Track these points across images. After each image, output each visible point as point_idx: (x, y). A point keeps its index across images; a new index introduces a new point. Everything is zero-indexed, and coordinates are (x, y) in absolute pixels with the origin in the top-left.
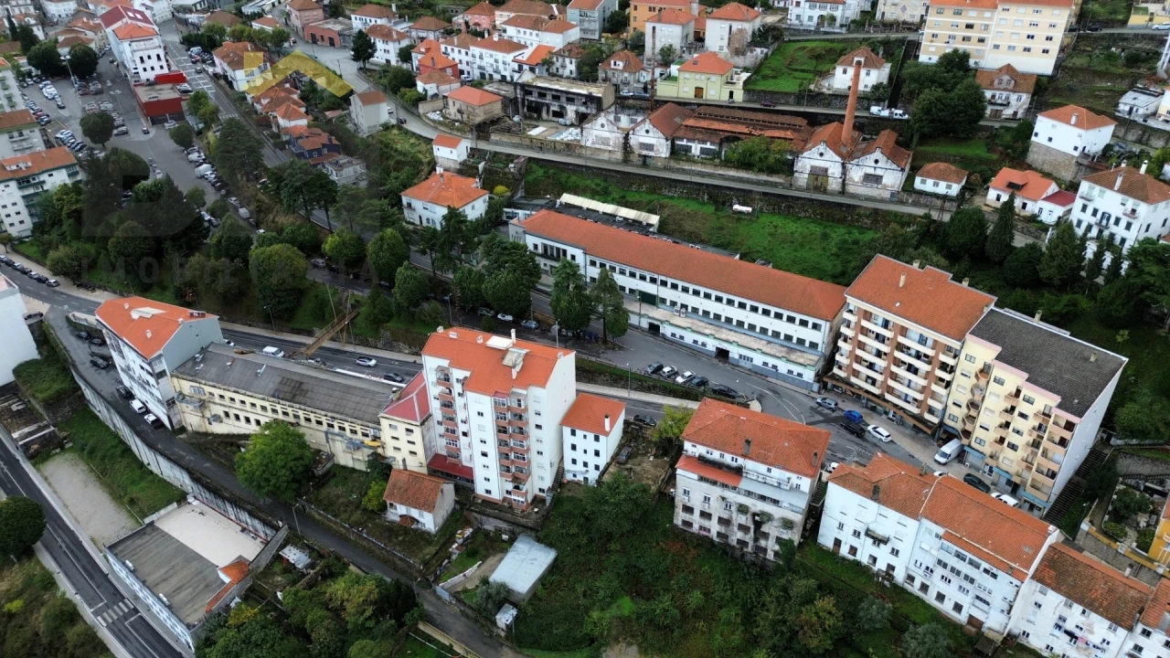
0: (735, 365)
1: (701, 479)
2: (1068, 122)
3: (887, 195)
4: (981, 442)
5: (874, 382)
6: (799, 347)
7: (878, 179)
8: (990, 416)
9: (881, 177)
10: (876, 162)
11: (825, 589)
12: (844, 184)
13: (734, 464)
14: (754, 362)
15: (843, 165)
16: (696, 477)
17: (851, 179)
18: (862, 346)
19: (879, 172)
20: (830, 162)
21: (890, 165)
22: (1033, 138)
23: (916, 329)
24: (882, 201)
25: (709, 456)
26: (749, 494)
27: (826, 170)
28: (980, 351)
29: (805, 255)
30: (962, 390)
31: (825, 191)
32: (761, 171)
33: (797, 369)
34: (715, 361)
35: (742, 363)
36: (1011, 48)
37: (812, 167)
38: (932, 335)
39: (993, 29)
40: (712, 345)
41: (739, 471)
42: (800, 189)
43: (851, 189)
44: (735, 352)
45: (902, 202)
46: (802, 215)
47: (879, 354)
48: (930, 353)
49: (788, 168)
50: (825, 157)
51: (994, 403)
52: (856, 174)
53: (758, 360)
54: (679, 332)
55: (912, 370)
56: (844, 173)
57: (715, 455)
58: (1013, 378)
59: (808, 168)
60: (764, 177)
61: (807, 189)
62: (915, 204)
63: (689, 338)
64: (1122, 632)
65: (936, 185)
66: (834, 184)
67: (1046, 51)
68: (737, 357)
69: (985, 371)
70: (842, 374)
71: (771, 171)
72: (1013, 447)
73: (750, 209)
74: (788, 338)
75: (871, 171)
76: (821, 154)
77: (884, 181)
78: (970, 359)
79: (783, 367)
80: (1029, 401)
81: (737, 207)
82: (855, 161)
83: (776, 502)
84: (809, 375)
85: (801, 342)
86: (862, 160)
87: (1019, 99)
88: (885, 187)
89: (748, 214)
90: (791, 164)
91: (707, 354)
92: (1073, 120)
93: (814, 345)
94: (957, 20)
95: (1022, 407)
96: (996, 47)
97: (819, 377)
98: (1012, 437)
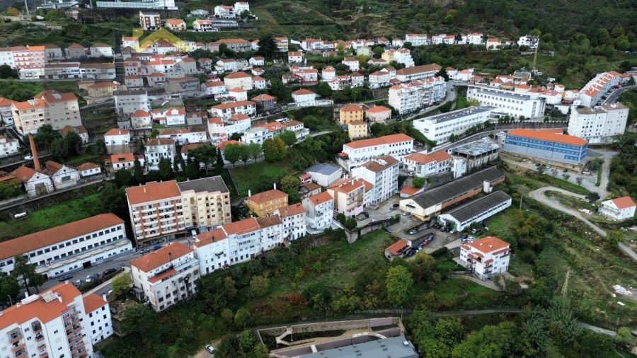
0: (96, 265)
1: (163, 280)
2: (118, 134)
3: (75, 183)
4: (203, 223)
5: (154, 232)
6: (115, 242)
7: (68, 178)
8: (202, 213)
9: (69, 177)
10: (65, 171)
11: (224, 276)
12: (54, 186)
13: (168, 267)
14: (104, 258)
15: (51, 178)
16: (161, 281)
17: (57, 183)
18: (144, 221)
19: (68, 175)
20: (44, 179)
21: (71, 170)
22: (107, 145)
23: (162, 201)
24: (75, 186)
25: (158, 272)
26: (180, 271)
27: (43, 183)
28: (188, 195)
29: (70, 217)
30: (187, 212)
31: (47, 193)
32: (11, 197)
33: (124, 248)
34: (86, 270)
35: (98, 262)
36: (62, 119)
37: (36, 185)
38: (168, 200)
39: (51, 114)
40: (80, 264)
41: (172, 268)
42: (33, 198)
43: (58, 187)
44: (93, 260)
45: (82, 183)
46: (50, 205)
47: (152, 220)
48: (173, 206)
49: (23, 190)
50: (41, 178)
51: (201, 207)
52: (58, 179)
53: (105, 255)
54: (58, 270)
55: (167, 216)
56: (52, 181)
57: (160, 269)
58: (203, 195)
59: (34, 186)
60: (12, 200)
61: (38, 196)
62: (88, 181)
63: (66, 269)
64: (280, 225)
65: (91, 171)
66: (50, 188)
67: (76, 117)
68: (95, 261)
69: (192, 200)
70: (142, 237)
71: (16, 195)
72: (214, 216)
73: (25, 213)
74: (109, 241)
75: (64, 176)
76: (38, 177)
77: (72, 178)
78: (185, 200)
79: (118, 251)
80: (212, 198)
81: (16, 216)
82: (55, 174)
83: (190, 267)
84: (130, 246)
85: (115, 239)
86: (58, 173)
87: (84, 135)
88: (73, 180)
89: (25, 216)
90: (23, 188)
91: (80, 270)
92: (120, 133)
93: (121, 237)
94: (34, 114)
95: (211, 201)
96: (56, 120)
97: (134, 245)
98: (212, 213)
